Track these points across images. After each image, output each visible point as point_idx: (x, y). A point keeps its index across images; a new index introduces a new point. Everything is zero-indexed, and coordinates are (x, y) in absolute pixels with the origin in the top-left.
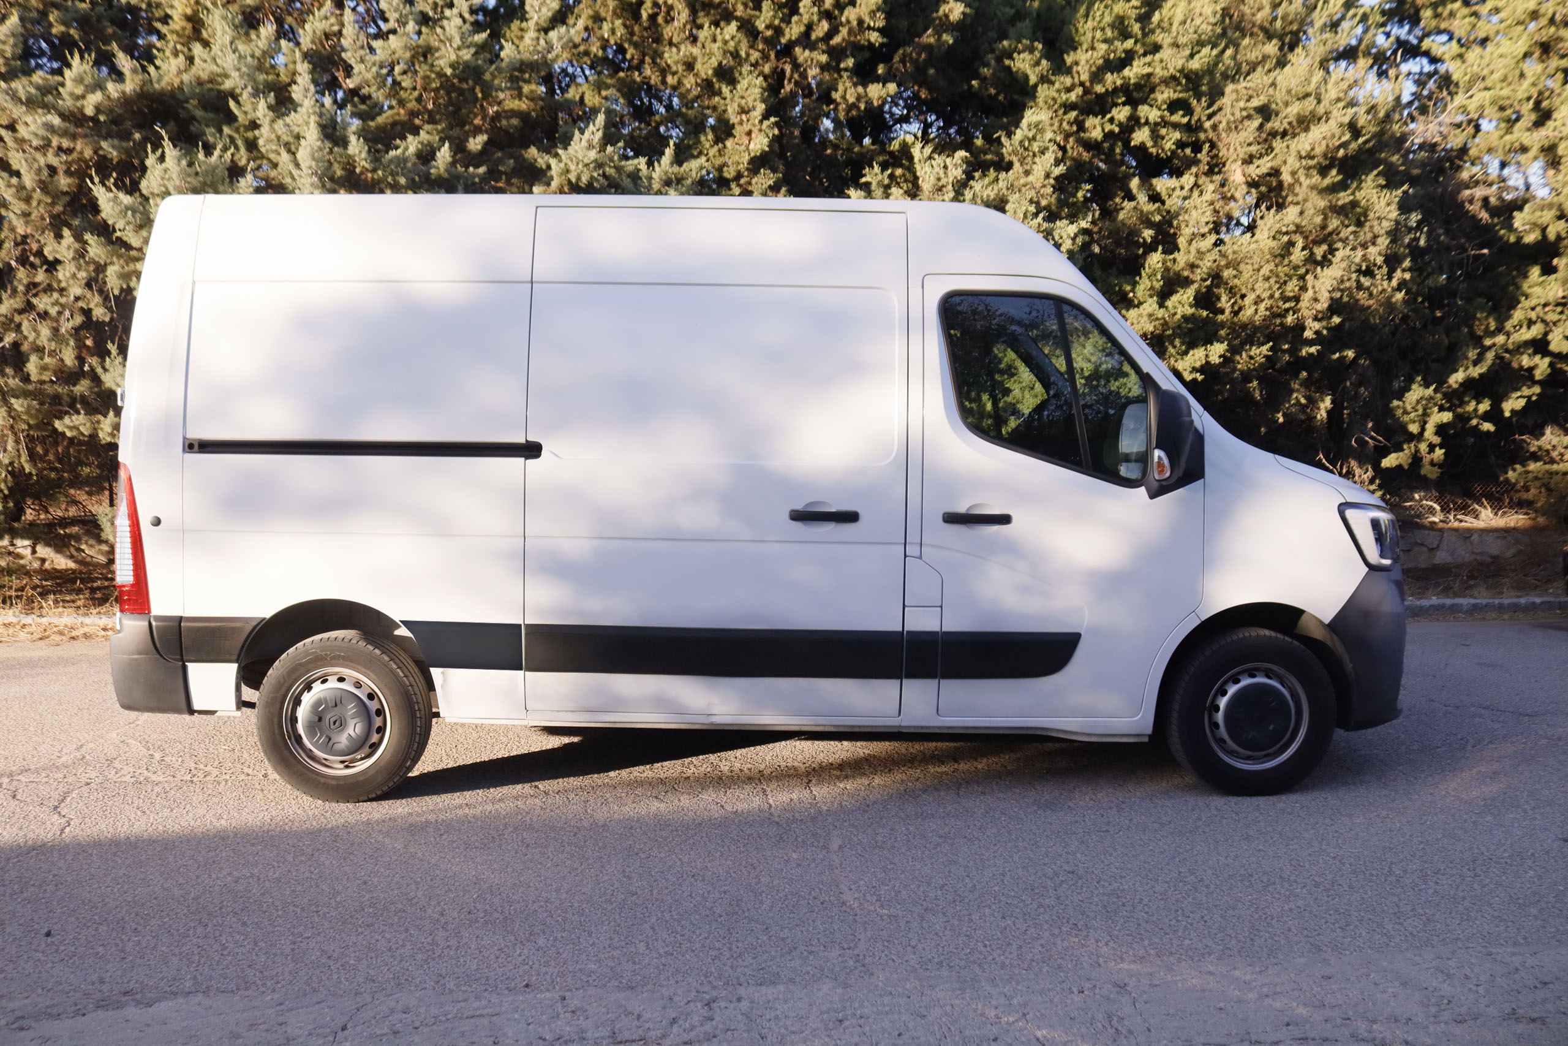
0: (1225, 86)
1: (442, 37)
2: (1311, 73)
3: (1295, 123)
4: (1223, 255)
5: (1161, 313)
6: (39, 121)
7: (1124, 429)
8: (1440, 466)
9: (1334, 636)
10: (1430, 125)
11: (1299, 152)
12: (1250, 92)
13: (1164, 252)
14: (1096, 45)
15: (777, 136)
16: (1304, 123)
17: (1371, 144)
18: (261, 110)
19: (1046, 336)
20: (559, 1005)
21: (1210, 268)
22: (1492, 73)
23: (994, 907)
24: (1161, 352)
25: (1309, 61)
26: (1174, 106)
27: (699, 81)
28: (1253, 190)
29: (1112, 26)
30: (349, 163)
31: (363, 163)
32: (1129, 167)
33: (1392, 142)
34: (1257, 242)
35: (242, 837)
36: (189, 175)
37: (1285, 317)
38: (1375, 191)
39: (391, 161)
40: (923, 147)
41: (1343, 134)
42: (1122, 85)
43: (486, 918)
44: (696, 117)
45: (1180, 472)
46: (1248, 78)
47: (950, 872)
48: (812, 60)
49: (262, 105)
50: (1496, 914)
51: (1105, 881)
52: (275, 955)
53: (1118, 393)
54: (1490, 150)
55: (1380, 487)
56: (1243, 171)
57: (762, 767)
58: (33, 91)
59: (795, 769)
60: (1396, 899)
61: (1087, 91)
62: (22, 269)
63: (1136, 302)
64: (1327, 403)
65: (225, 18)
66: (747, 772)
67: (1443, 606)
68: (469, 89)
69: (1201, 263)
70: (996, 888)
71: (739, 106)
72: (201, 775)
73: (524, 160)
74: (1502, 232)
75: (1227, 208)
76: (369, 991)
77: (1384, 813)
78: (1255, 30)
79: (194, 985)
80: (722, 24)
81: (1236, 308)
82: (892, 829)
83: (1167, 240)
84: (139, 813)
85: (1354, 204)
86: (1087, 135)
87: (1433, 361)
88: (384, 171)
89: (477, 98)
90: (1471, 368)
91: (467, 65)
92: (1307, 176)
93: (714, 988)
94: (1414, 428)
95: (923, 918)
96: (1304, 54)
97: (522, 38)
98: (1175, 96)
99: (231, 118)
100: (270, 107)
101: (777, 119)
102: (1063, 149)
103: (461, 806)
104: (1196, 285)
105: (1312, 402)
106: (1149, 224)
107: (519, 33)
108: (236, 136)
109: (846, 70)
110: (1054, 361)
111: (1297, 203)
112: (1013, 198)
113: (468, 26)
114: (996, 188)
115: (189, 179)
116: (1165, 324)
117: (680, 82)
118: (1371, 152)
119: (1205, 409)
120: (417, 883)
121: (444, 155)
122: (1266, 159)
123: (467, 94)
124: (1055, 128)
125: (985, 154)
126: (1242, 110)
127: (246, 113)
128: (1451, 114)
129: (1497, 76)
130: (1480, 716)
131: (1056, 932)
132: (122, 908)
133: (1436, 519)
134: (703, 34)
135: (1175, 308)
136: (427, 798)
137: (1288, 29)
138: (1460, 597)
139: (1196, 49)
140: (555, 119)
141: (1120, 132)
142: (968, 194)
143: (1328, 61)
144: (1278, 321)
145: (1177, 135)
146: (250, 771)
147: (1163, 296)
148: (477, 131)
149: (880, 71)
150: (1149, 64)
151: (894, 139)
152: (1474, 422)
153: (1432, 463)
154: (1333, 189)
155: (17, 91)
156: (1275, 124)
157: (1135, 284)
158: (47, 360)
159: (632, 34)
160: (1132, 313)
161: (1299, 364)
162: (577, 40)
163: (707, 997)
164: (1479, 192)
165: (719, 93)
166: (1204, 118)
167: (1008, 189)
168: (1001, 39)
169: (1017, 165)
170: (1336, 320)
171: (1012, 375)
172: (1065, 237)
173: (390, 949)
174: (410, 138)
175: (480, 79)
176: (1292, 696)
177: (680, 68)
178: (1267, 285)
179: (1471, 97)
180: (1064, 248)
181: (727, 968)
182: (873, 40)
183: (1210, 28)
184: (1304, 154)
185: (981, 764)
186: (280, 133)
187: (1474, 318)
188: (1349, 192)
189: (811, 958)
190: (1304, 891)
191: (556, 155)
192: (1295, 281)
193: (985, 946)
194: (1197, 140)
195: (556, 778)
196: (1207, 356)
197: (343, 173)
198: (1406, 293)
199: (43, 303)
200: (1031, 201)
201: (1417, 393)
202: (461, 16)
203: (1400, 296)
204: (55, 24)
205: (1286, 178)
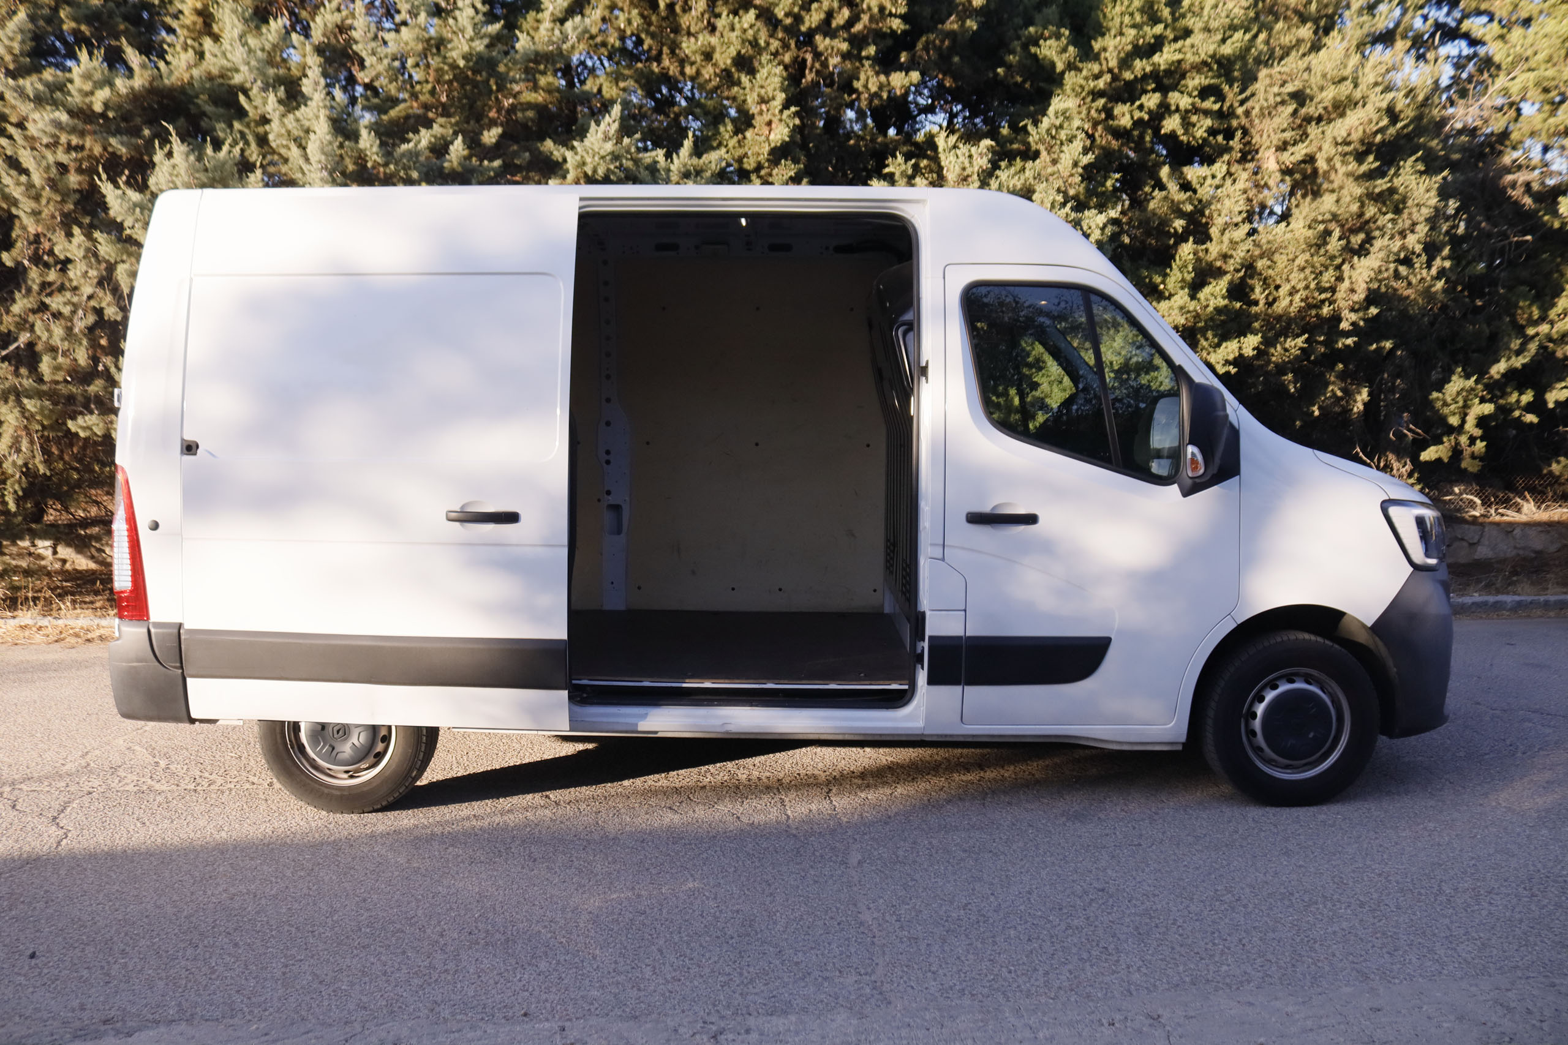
0: (1258, 71)
1: (454, 29)
2: (1347, 56)
3: (1330, 109)
4: (1257, 244)
5: (1192, 305)
6: (46, 118)
7: (1155, 424)
8: (1481, 459)
9: (1377, 639)
10: (1470, 109)
11: (1335, 138)
12: (1284, 77)
13: (1195, 242)
14: (1124, 30)
15: (798, 126)
16: (1340, 108)
17: (1411, 128)
18: (271, 104)
19: (1075, 328)
20: (558, 1037)
21: (1244, 258)
22: (1536, 54)
23: (1019, 928)
24: (1193, 345)
25: (1345, 44)
26: (1204, 93)
27: (717, 71)
28: (1288, 178)
29: (1142, 11)
30: (360, 157)
31: (375, 157)
32: (1159, 155)
33: (1431, 126)
34: (1292, 231)
35: (242, 850)
36: (198, 171)
37: (1321, 308)
38: (1413, 177)
39: (403, 155)
40: (947, 136)
41: (1380, 119)
42: (1151, 72)
43: (488, 940)
44: (715, 108)
45: (1214, 470)
46: (1283, 62)
47: (973, 890)
48: (832, 48)
49: (272, 98)
50: (1557, 939)
51: (1137, 899)
52: (265, 979)
53: (1149, 386)
54: (1532, 134)
55: (1419, 481)
56: (1277, 158)
57: (781, 775)
58: (40, 87)
59: (815, 777)
60: (1447, 921)
61: (1115, 78)
62: (34, 268)
63: (1167, 294)
64: (1363, 395)
65: (234, 11)
66: (765, 780)
67: (1485, 603)
68: (483, 82)
69: (1234, 253)
70: (1022, 908)
71: (759, 95)
72: (205, 783)
73: (540, 153)
74: (1546, 218)
75: (1261, 196)
76: (359, 1019)
77: (1431, 825)
78: (1289, 13)
79: (178, 1012)
80: (741, 12)
81: (1271, 299)
82: (915, 843)
83: (1198, 230)
84: (139, 825)
85: (1392, 191)
86: (1116, 122)
87: (1473, 352)
88: (396, 164)
89: (491, 91)
90: (1514, 358)
91: (480, 56)
92: (1343, 162)
93: (722, 1017)
94: (1454, 421)
95: (944, 941)
96: (1340, 37)
97: (537, 29)
98: (1206, 82)
99: (241, 113)
100: (280, 102)
101: (798, 109)
102: (1091, 137)
103: (468, 818)
104: (1228, 277)
105: (1349, 394)
106: (1181, 214)
107: (535, 25)
108: (246, 131)
109: (868, 58)
110: (1082, 354)
111: (1333, 191)
112: (1040, 188)
113: (480, 17)
114: (1022, 178)
115: (197, 175)
116: (1197, 316)
117: (698, 73)
118: (1409, 137)
119: (1241, 402)
120: (418, 901)
121: (458, 148)
122: (1301, 145)
123: (481, 86)
124: (1083, 115)
125: (1012, 143)
126: (1275, 95)
127: (256, 108)
128: (1493, 98)
129: (1541, 57)
130: (1530, 721)
131: (1085, 956)
132: (111, 927)
133: (1477, 514)
134: (721, 23)
135: (1207, 300)
136: (434, 809)
137: (1323, 12)
138: (1503, 593)
139: (1228, 33)
140: (574, 112)
141: (1150, 119)
142: (994, 184)
143: (1365, 44)
144: (1314, 312)
145: (1208, 122)
146: (255, 780)
147: (1195, 287)
148: (493, 123)
149: (903, 60)
150: (1180, 51)
151: (919, 130)
152: (1517, 413)
153: (1473, 456)
154: (1370, 176)
155: (25, 88)
156: (1310, 109)
157: (1165, 275)
158: (60, 359)
159: (650, 24)
160: (1164, 305)
161: (1334, 356)
162: (594, 31)
163: (714, 1028)
164: (1522, 177)
165: (738, 83)
166: (1236, 104)
167: (1035, 178)
168: (1027, 25)
169: (1044, 154)
170: (1374, 311)
171: (1040, 369)
172: (1093, 227)
173: (385, 973)
174: (423, 131)
175: (494, 70)
176: (1333, 702)
177: (698, 58)
178: (1302, 276)
179: (1513, 79)
180: (1093, 238)
181: (737, 995)
182: (894, 27)
183: (1242, 12)
184: (1340, 140)
185: (1008, 772)
186: (290, 127)
187: (1516, 306)
188: (1387, 179)
189: (826, 984)
190: (1349, 911)
191: (573, 148)
192: (1331, 271)
193: (1010, 972)
194: (1230, 127)
195: (568, 787)
196: (1240, 348)
197: (355, 167)
198: (1446, 283)
199: (56, 302)
200: (1059, 191)
201: (1457, 384)
202: (474, 6)
203: (1440, 285)
204: (66, 20)
205: (1322, 165)
